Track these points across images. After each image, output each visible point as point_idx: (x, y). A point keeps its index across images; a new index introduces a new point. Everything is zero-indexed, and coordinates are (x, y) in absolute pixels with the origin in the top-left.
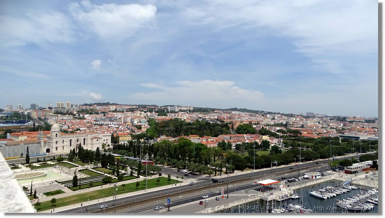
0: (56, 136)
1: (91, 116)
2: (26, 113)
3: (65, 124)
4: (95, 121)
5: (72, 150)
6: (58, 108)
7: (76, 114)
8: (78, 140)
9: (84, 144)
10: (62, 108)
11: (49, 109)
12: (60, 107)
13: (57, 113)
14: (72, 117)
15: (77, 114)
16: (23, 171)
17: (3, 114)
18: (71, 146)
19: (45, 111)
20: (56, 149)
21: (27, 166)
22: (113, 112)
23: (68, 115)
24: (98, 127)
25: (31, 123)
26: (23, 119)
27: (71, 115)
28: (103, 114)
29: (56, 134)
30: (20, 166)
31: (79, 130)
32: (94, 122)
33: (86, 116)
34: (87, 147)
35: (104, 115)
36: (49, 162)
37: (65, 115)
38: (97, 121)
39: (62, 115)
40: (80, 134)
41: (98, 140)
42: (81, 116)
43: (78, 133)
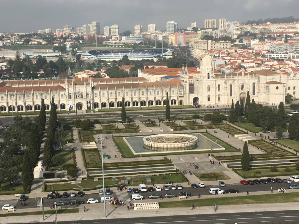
0: (209, 78)
1: (261, 42)
3: (219, 56)
4: (269, 51)
5: (235, 103)
6: (206, 29)
7: (237, 40)
8: (243, 86)
9: (254, 94)
10: (214, 29)
11: (193, 32)
12: (210, 27)
13: (206, 37)
14: (229, 43)
18: (231, 95)
19: (188, 34)
20: (209, 100)
21: (167, 124)
23: (223, 41)
24: (276, 63)
25: (168, 54)
26: (158, 47)
27: (228, 41)
28: (283, 39)
29: (209, 74)
30: (158, 122)
31: (243, 67)
32: (268, 54)
33: (253, 42)
34: (259, 99)
35: (286, 41)
36: (200, 121)
37: (218, 41)
38: (273, 52)
39: (214, 42)
40: (246, 74)
41: (277, 88)
42: (245, 43)
43: (243, 74)
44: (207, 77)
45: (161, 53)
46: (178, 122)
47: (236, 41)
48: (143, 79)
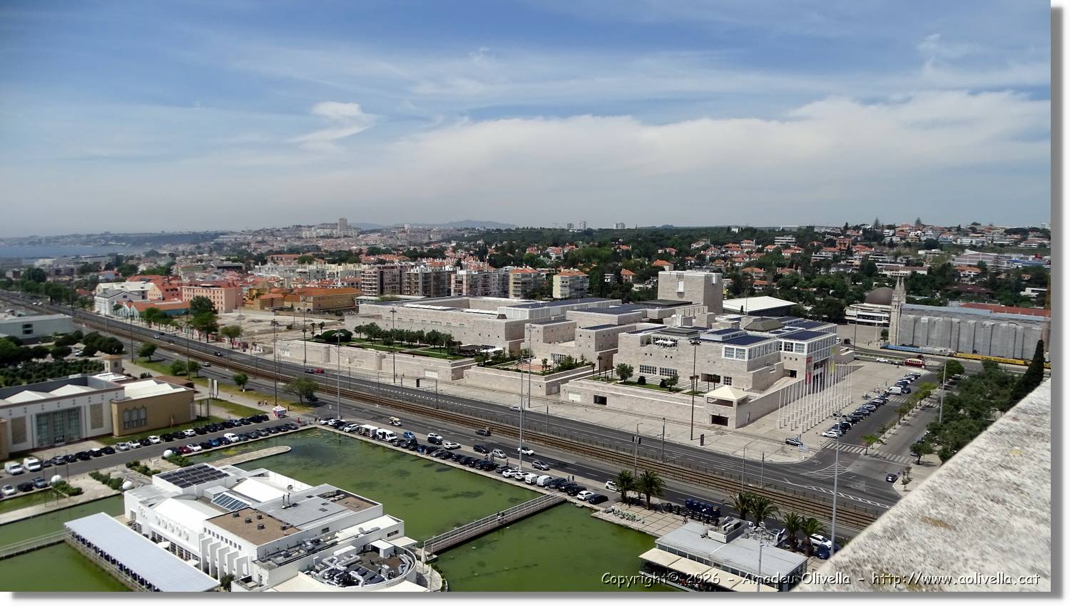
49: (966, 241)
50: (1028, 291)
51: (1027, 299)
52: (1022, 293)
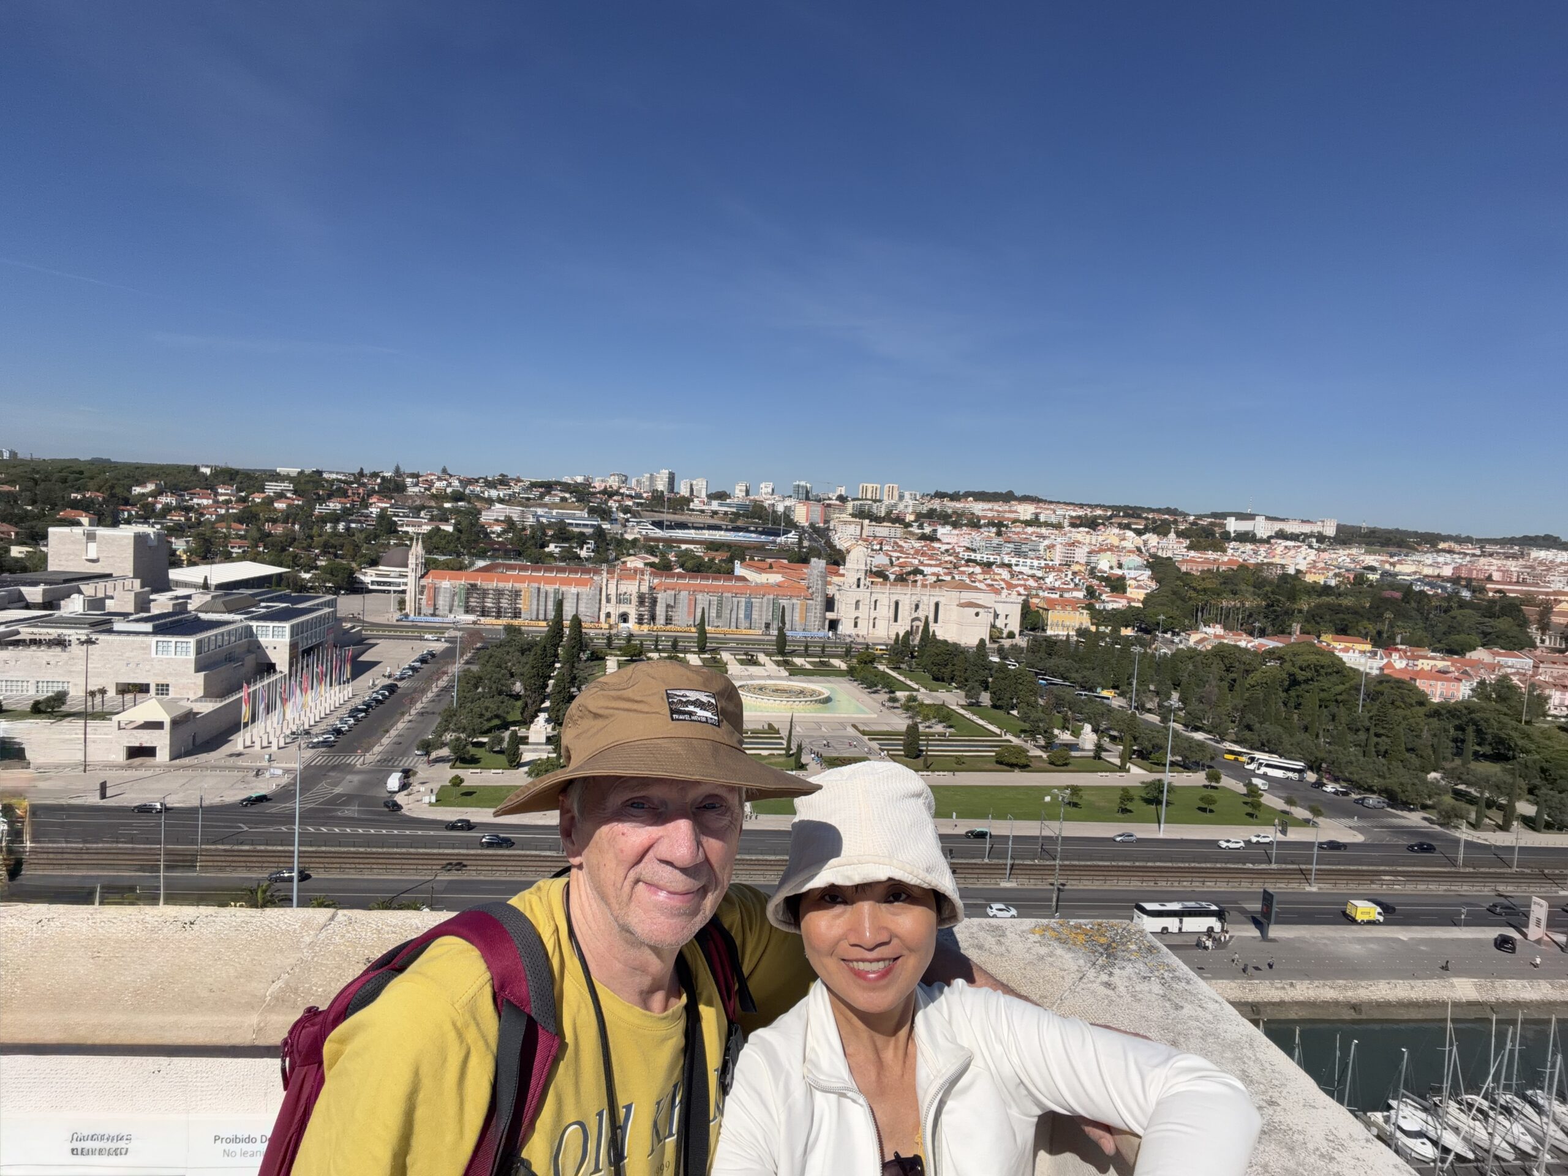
0: (858, 586)
1: (956, 532)
2: (780, 508)
3: (881, 549)
4: (968, 548)
5: (901, 634)
6: (862, 499)
7: (913, 524)
8: (917, 607)
9: (936, 621)
10: (875, 501)
11: (838, 502)
12: (869, 496)
13: (861, 514)
14: (898, 530)
15: (915, 521)
16: (770, 677)
17: (729, 505)
18: (896, 620)
19: (829, 506)
20: (856, 625)
21: (778, 663)
22: (1028, 523)
23: (890, 524)
24: (978, 570)
25: (792, 537)
26: (774, 523)
27: (897, 525)
28: (994, 530)
29: (859, 579)
30: (762, 658)
31: (921, 572)
32: (966, 554)
33: (941, 530)
34: (944, 632)
35: (999, 534)
36: (836, 662)
37: (881, 523)
38: (974, 551)
39: (874, 523)
40: (924, 586)
41: (977, 614)
42: (927, 530)
43: (919, 583)
44: (855, 586)
45: (779, 535)
46: (799, 661)
47: (912, 526)
48: (743, 579)
49: (494, 493)
50: (552, 548)
51: (551, 554)
52: (547, 550)
